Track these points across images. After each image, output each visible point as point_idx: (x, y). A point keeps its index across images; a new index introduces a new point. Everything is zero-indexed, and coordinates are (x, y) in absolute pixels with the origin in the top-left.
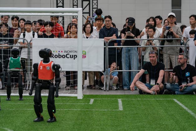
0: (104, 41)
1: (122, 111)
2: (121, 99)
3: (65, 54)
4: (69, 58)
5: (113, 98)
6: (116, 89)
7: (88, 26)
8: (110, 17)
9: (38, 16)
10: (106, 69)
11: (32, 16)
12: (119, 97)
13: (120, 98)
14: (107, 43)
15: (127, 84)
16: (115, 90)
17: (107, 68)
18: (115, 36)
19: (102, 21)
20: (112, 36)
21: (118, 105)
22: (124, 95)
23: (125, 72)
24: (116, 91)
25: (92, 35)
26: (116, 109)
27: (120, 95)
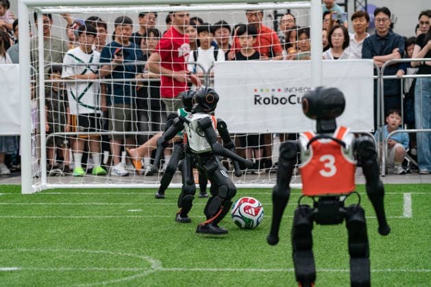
0: (374, 65)
1: (410, 219)
2: (410, 194)
3: (287, 95)
4: (295, 103)
5: (393, 191)
6: (401, 172)
7: (339, 31)
8: (387, 11)
9: (225, 12)
10: (378, 127)
11: (210, 12)
12: (407, 188)
13: (408, 190)
14: (380, 68)
15: (428, 161)
16: (401, 174)
17: (381, 126)
18: (398, 53)
19: (364, 18)
20: (391, 52)
21: (402, 206)
22: (419, 184)
23: (423, 133)
24: (403, 176)
25: (347, 53)
26: (396, 215)
27: (410, 185)
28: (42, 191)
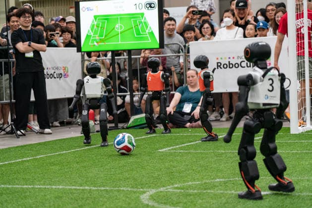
28: (306, 132)
